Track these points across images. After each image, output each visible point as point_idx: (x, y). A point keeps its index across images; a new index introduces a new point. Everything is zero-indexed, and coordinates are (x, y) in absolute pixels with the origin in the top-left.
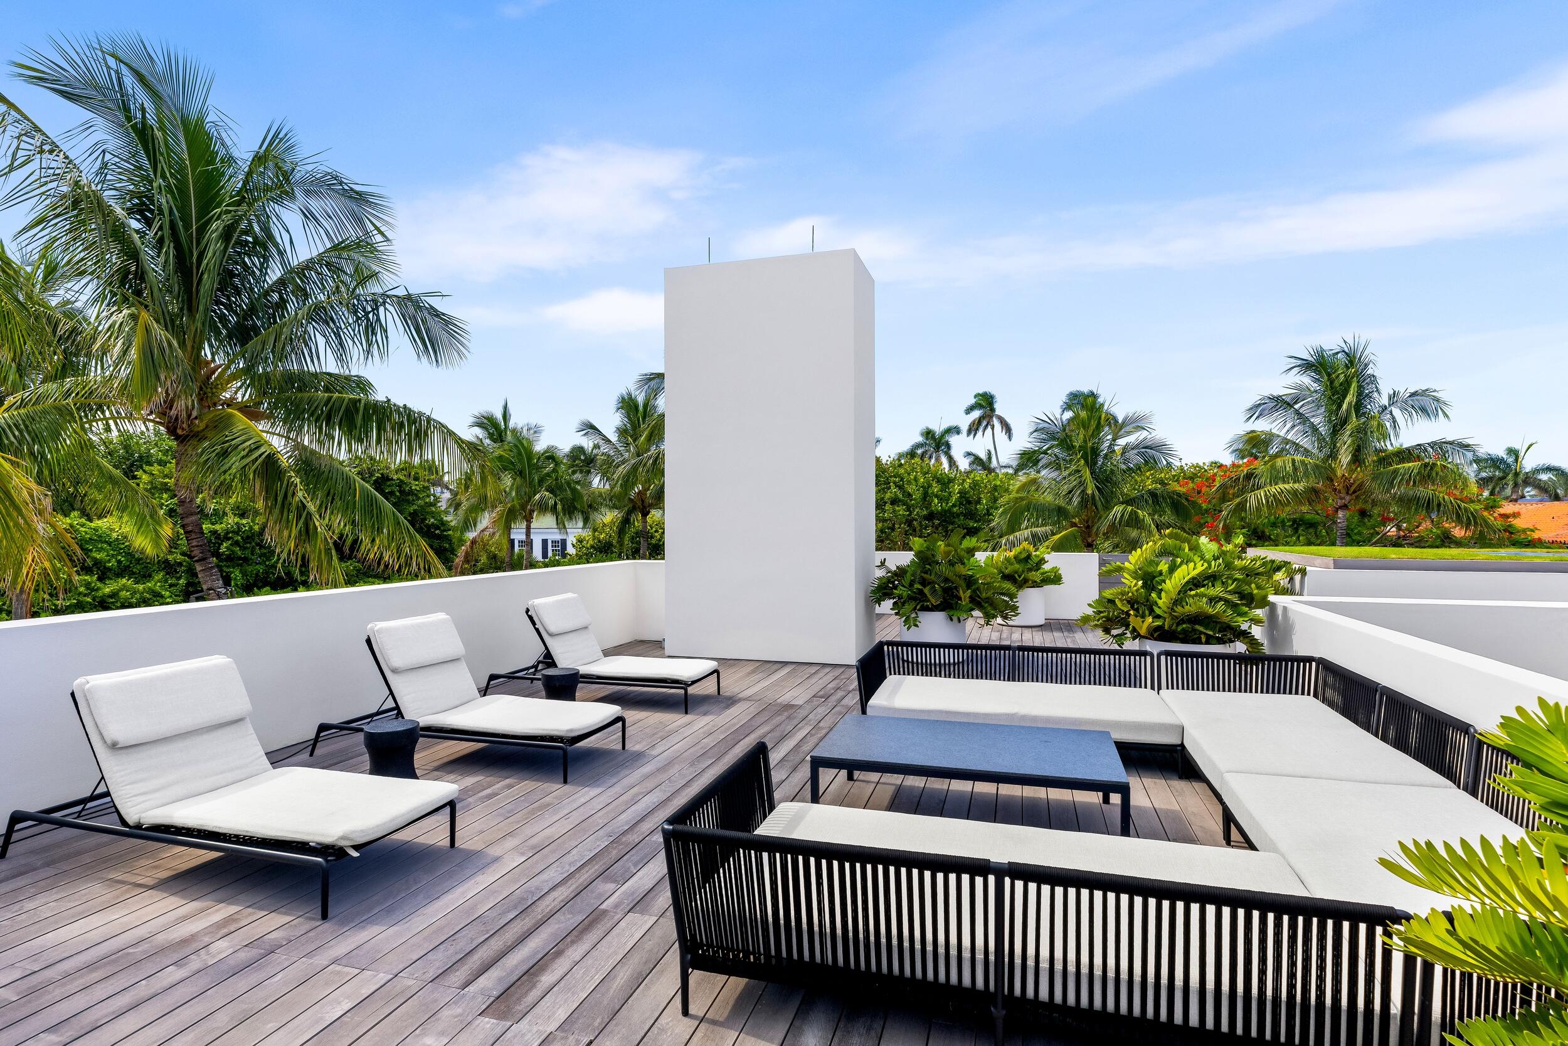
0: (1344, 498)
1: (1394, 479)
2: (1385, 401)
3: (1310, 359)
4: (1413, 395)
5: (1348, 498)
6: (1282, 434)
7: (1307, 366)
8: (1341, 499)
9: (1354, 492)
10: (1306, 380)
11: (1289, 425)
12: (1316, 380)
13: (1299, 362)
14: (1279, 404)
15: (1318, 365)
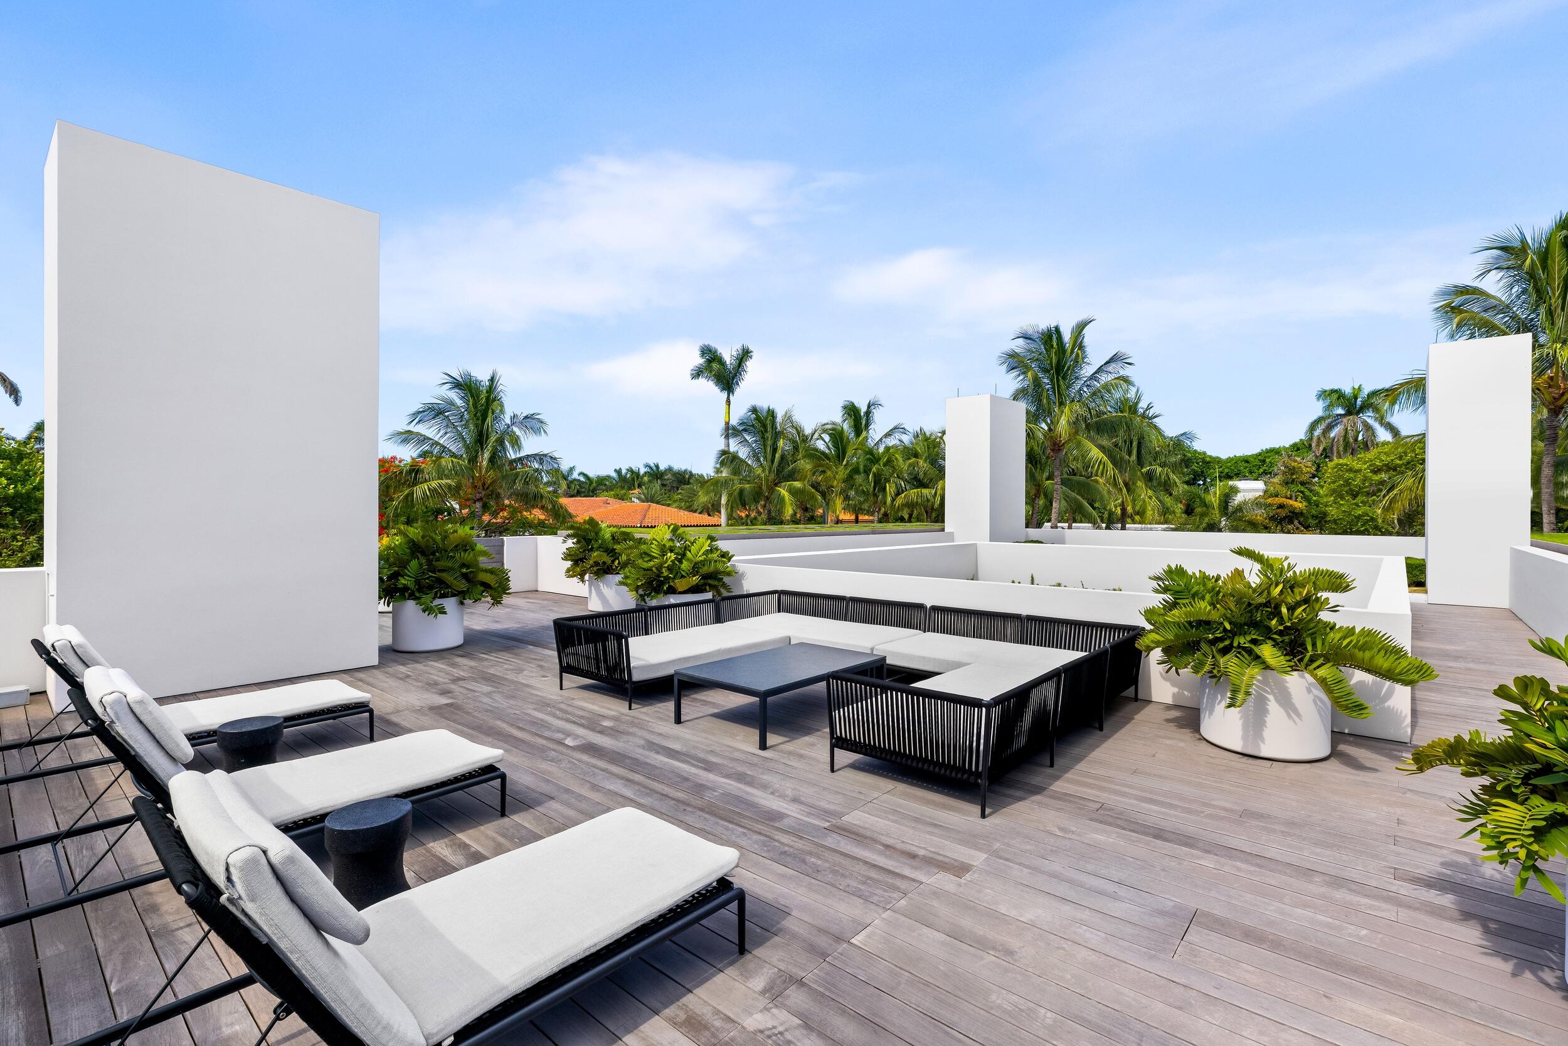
0: (481, 493)
1: (516, 479)
2: (508, 421)
3: (460, 380)
4: (526, 417)
5: (484, 493)
6: (436, 439)
7: (457, 385)
8: (479, 493)
9: (487, 488)
10: (455, 396)
11: (442, 432)
12: (462, 398)
13: (451, 380)
14: (434, 412)
15: (465, 386)
